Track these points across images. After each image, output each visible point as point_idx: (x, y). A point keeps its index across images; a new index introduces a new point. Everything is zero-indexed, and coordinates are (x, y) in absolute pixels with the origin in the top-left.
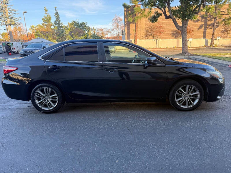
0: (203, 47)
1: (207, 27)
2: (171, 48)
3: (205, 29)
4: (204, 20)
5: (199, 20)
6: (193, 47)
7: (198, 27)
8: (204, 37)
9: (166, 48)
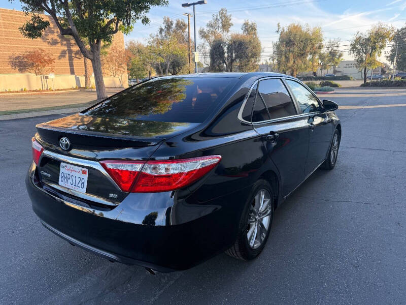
0: (74, 89)
1: (73, 55)
2: (18, 92)
3: (71, 59)
4: (65, 42)
5: (58, 43)
6: (58, 90)
7: (59, 55)
8: (72, 72)
9: (6, 92)
